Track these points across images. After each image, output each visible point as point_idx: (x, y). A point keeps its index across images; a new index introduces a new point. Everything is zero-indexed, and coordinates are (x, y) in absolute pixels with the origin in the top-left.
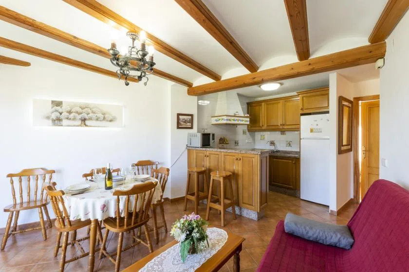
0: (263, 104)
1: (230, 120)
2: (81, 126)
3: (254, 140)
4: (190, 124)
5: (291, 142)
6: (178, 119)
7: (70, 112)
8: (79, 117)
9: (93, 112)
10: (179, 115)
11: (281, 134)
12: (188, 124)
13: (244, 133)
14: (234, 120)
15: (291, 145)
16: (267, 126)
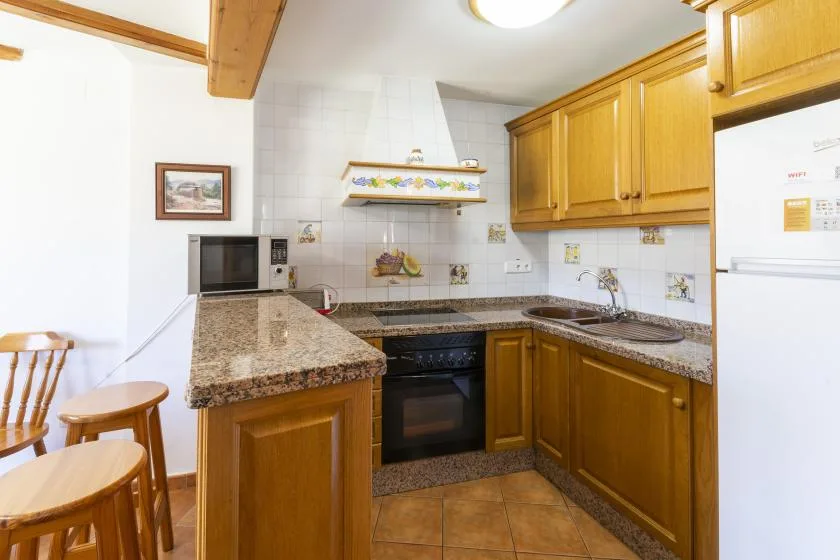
0: (556, 116)
1: (373, 182)
3: (542, 259)
4: (219, 202)
5: (691, 277)
6: (162, 185)
10: (162, 169)
11: (645, 241)
12: (210, 202)
13: (494, 235)
14: (395, 183)
15: (690, 293)
16: (572, 205)
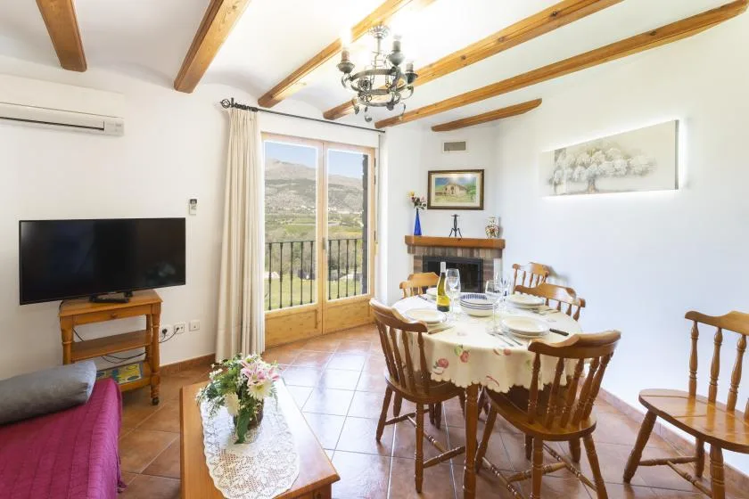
2: (587, 192)
7: (573, 166)
8: (586, 173)
9: (609, 158)
